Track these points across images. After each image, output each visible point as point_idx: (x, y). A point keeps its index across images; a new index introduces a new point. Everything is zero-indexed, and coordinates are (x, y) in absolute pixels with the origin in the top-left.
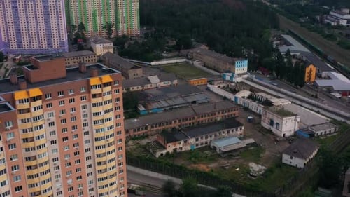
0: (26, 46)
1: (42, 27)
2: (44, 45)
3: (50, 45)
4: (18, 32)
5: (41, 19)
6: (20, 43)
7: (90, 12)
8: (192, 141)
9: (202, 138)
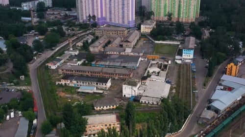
0: (113, 21)
1: (121, 11)
2: (121, 22)
3: (123, 22)
4: (110, 12)
5: (120, 7)
6: (111, 19)
7: (162, 5)
8: (75, 82)
9: (80, 82)
